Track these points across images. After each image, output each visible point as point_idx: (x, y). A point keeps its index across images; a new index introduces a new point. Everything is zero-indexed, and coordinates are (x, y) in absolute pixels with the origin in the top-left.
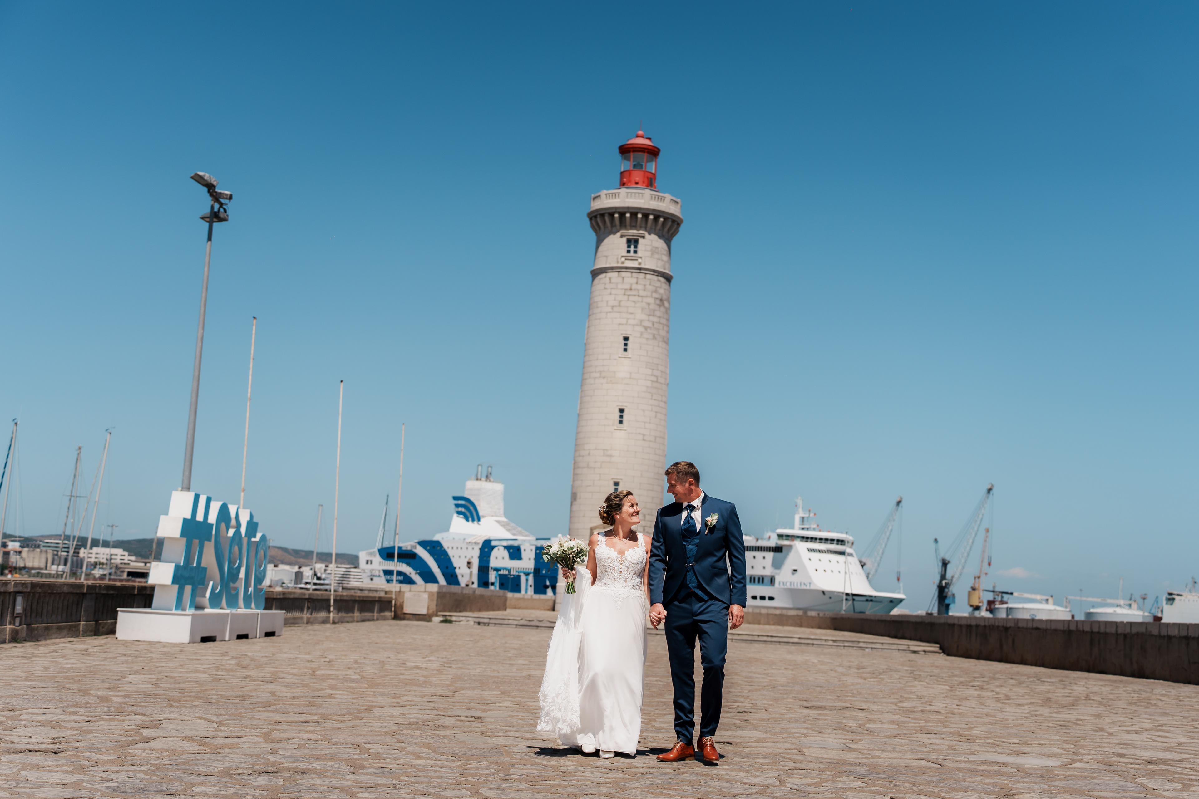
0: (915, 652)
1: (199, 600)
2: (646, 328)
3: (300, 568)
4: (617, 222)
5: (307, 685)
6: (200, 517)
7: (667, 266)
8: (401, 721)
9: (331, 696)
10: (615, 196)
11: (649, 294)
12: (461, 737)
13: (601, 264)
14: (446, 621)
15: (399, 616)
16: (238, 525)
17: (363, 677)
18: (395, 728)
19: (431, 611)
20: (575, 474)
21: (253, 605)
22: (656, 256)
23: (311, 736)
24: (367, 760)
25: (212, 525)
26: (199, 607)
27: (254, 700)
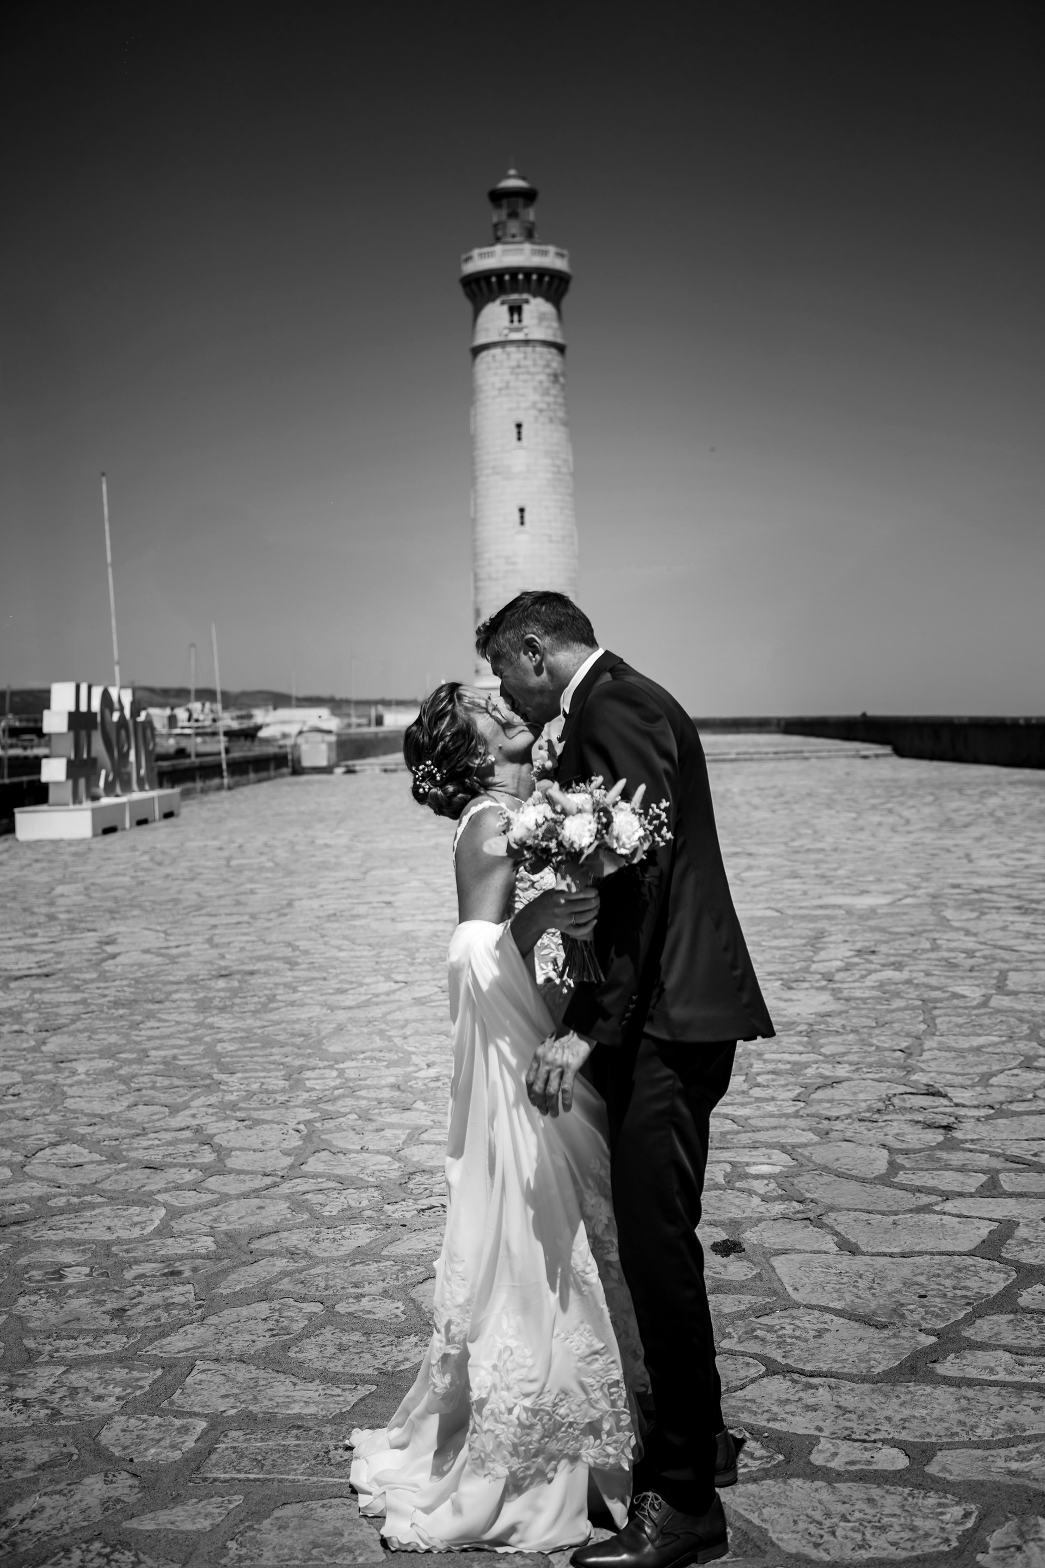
0: (865, 757)
1: (94, 790)
2: (541, 411)
3: (172, 709)
4: (495, 287)
5: (226, 881)
6: (84, 708)
7: (559, 333)
8: (321, 914)
9: (252, 892)
10: (491, 255)
11: (539, 369)
12: (375, 925)
13: (481, 340)
14: (350, 771)
15: (298, 770)
16: (122, 709)
17: (277, 864)
18: (317, 922)
19: (332, 763)
20: (477, 588)
21: (147, 787)
22: (545, 323)
23: (247, 938)
24: (298, 957)
25: (95, 714)
26: (95, 798)
27: (186, 904)
